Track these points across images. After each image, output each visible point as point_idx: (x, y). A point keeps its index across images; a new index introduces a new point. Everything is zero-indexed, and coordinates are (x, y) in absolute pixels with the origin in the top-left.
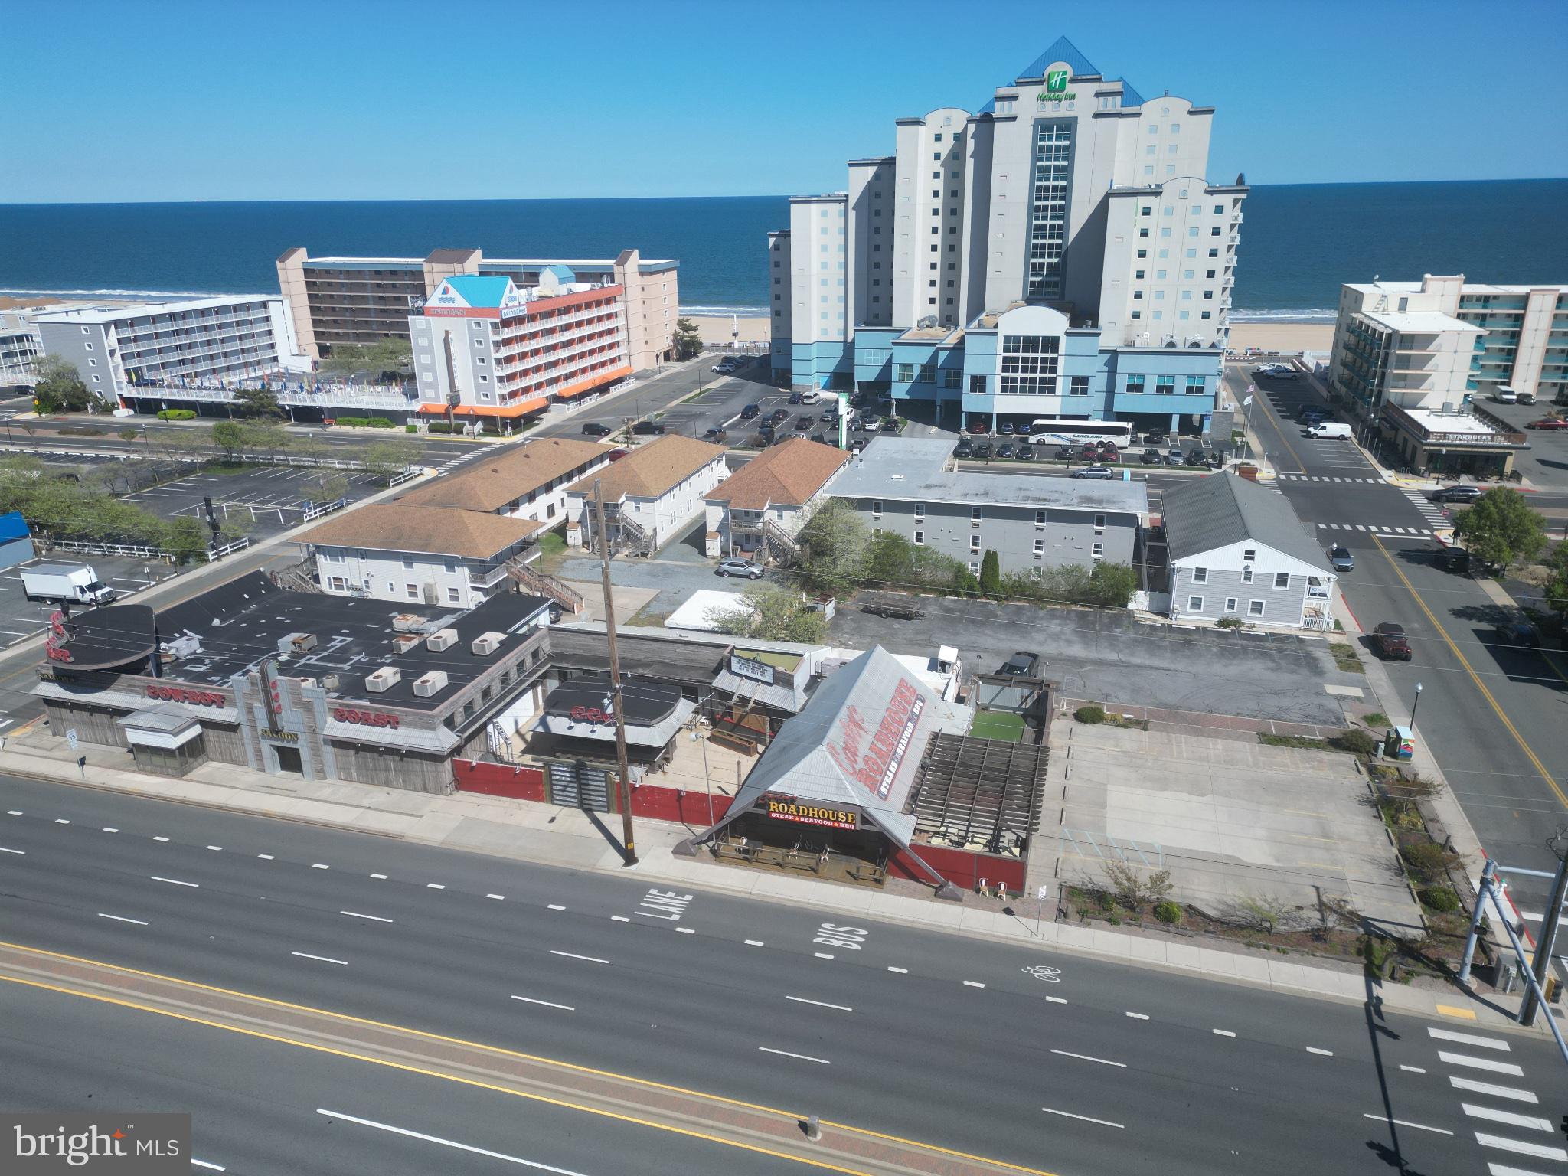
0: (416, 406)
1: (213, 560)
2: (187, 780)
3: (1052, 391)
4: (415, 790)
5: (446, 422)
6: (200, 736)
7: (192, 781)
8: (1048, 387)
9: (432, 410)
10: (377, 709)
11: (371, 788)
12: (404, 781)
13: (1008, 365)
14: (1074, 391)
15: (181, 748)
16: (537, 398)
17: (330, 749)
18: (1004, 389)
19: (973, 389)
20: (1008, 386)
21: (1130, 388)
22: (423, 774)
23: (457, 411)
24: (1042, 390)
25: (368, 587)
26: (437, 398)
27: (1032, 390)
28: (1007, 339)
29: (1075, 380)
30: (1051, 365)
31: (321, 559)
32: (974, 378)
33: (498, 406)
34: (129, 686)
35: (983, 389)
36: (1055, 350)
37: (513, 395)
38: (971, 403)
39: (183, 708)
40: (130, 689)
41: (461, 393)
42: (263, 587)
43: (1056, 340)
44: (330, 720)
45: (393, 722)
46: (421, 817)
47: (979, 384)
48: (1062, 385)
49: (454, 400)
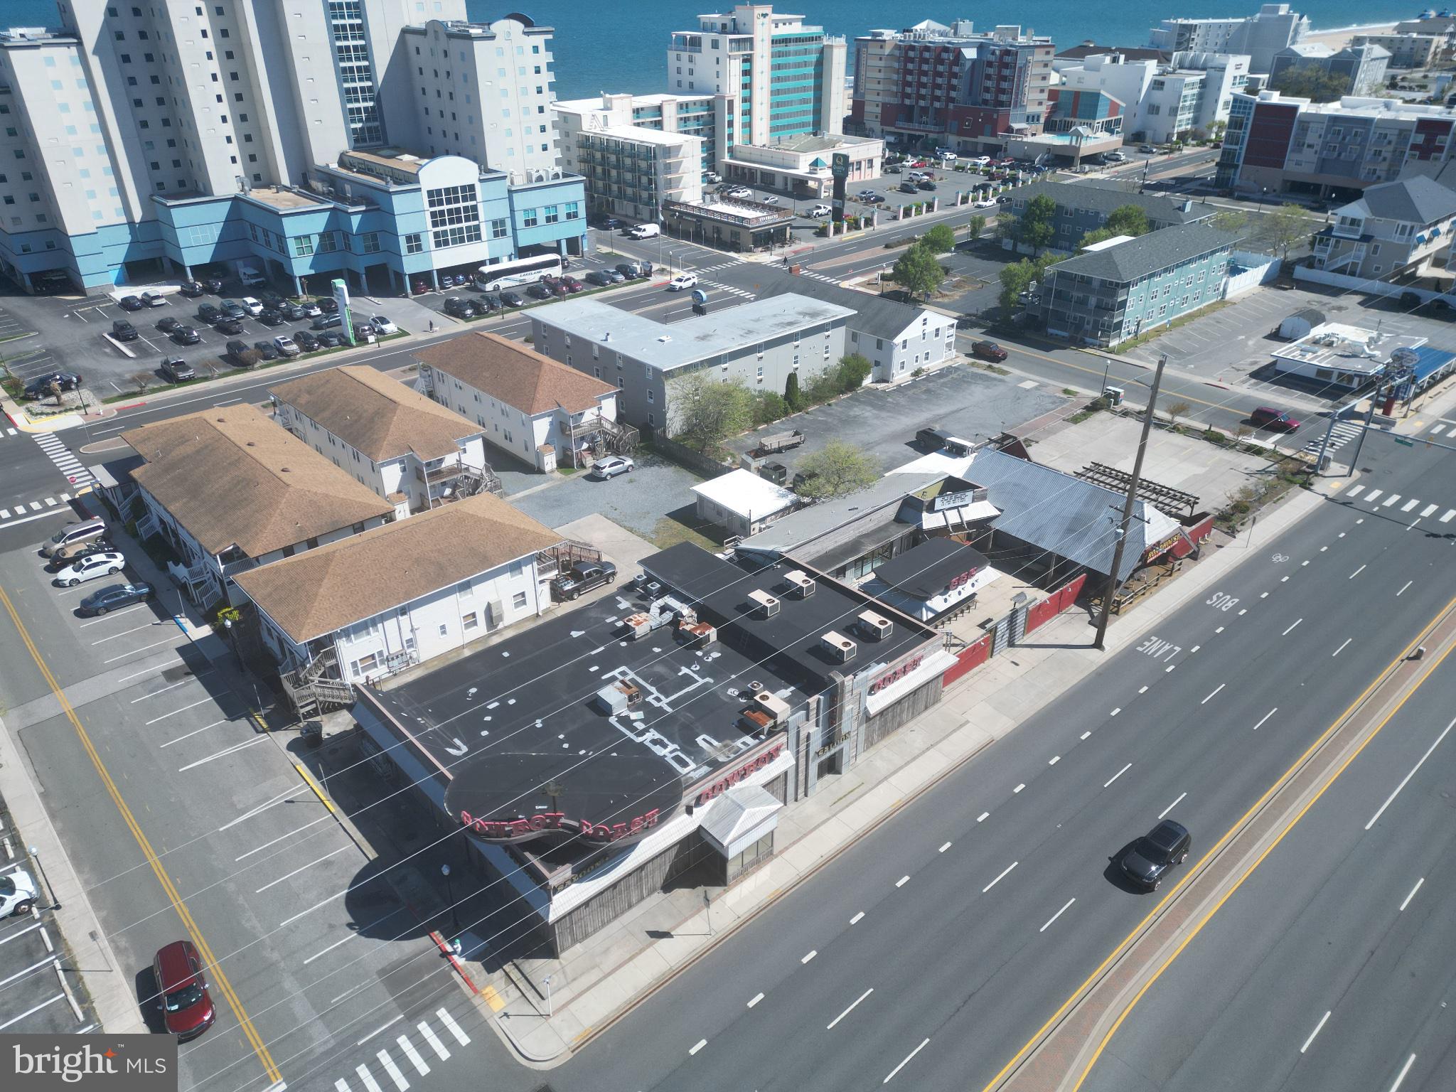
2: (782, 852)
3: (478, 237)
7: (787, 848)
8: (475, 235)
10: (902, 662)
13: (437, 219)
14: (496, 234)
18: (438, 244)
19: (410, 250)
20: (441, 241)
21: (527, 223)
24: (470, 239)
27: (462, 240)
28: (430, 193)
29: (495, 224)
30: (472, 213)
32: (409, 239)
35: (419, 248)
36: (473, 197)
38: (411, 264)
43: (472, 187)
45: (917, 663)
47: (415, 242)
48: (486, 231)
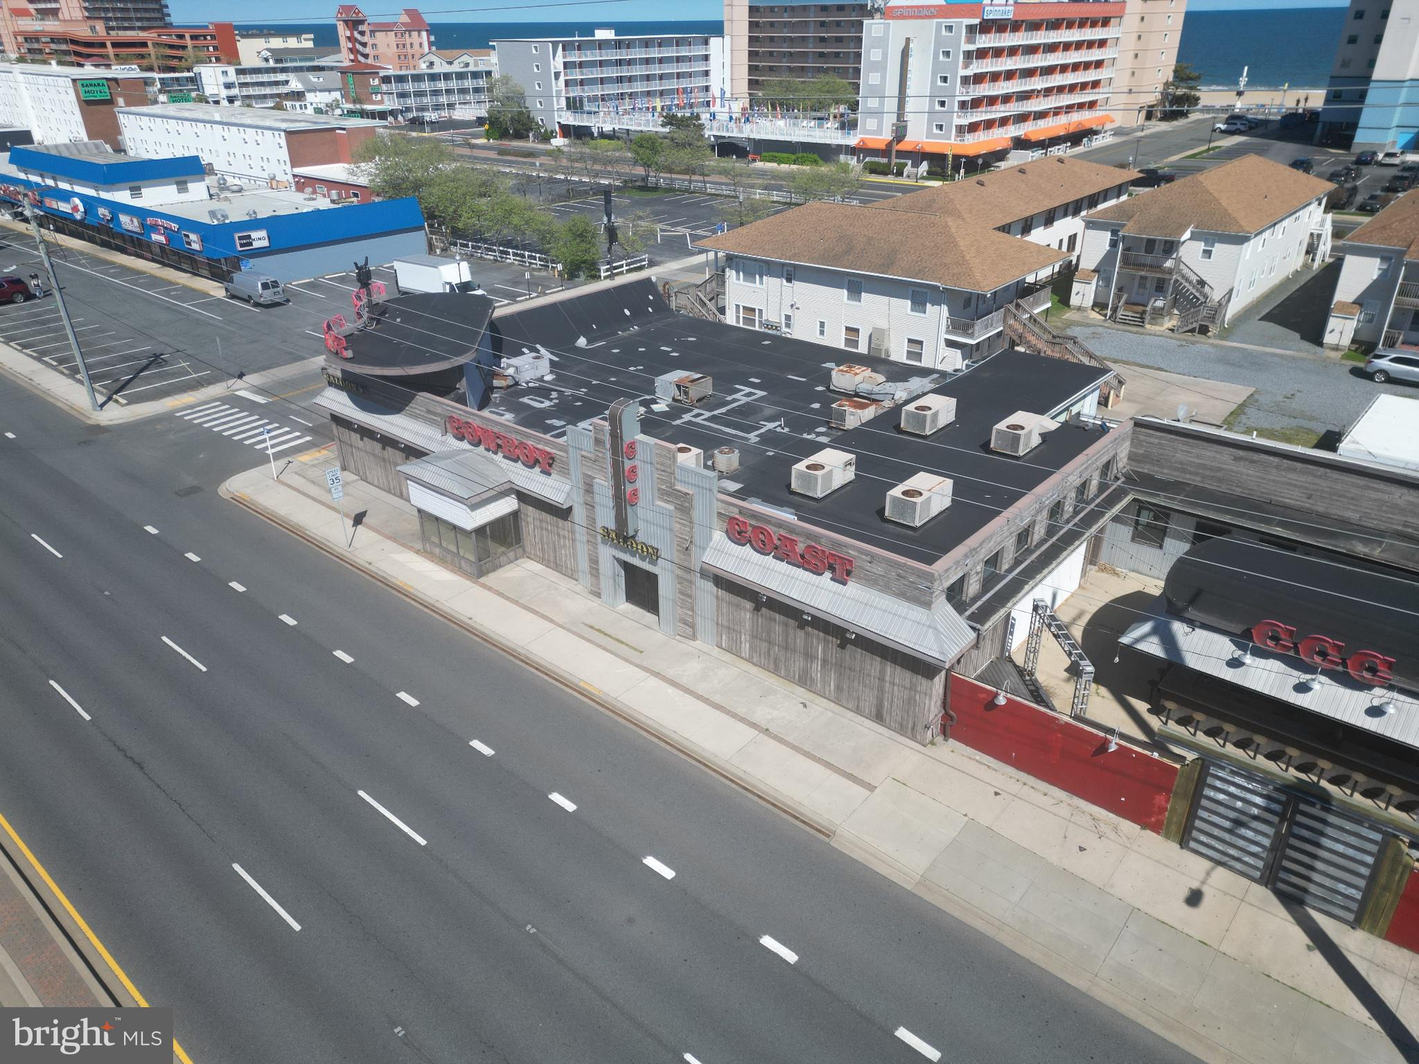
0: (852, 140)
1: (606, 277)
2: (484, 586)
4: (858, 711)
5: (885, 160)
6: (515, 515)
7: (490, 589)
9: (871, 145)
10: (809, 536)
11: (771, 681)
12: (839, 688)
15: (480, 531)
16: (1001, 137)
17: (710, 586)
22: (881, 689)
23: (901, 147)
25: (788, 325)
26: (879, 130)
31: (731, 274)
33: (952, 141)
34: (429, 412)
37: (973, 127)
39: (492, 462)
40: (428, 417)
41: (909, 124)
42: (651, 303)
44: (719, 536)
45: (842, 570)
46: (872, 788)
49: (900, 132)
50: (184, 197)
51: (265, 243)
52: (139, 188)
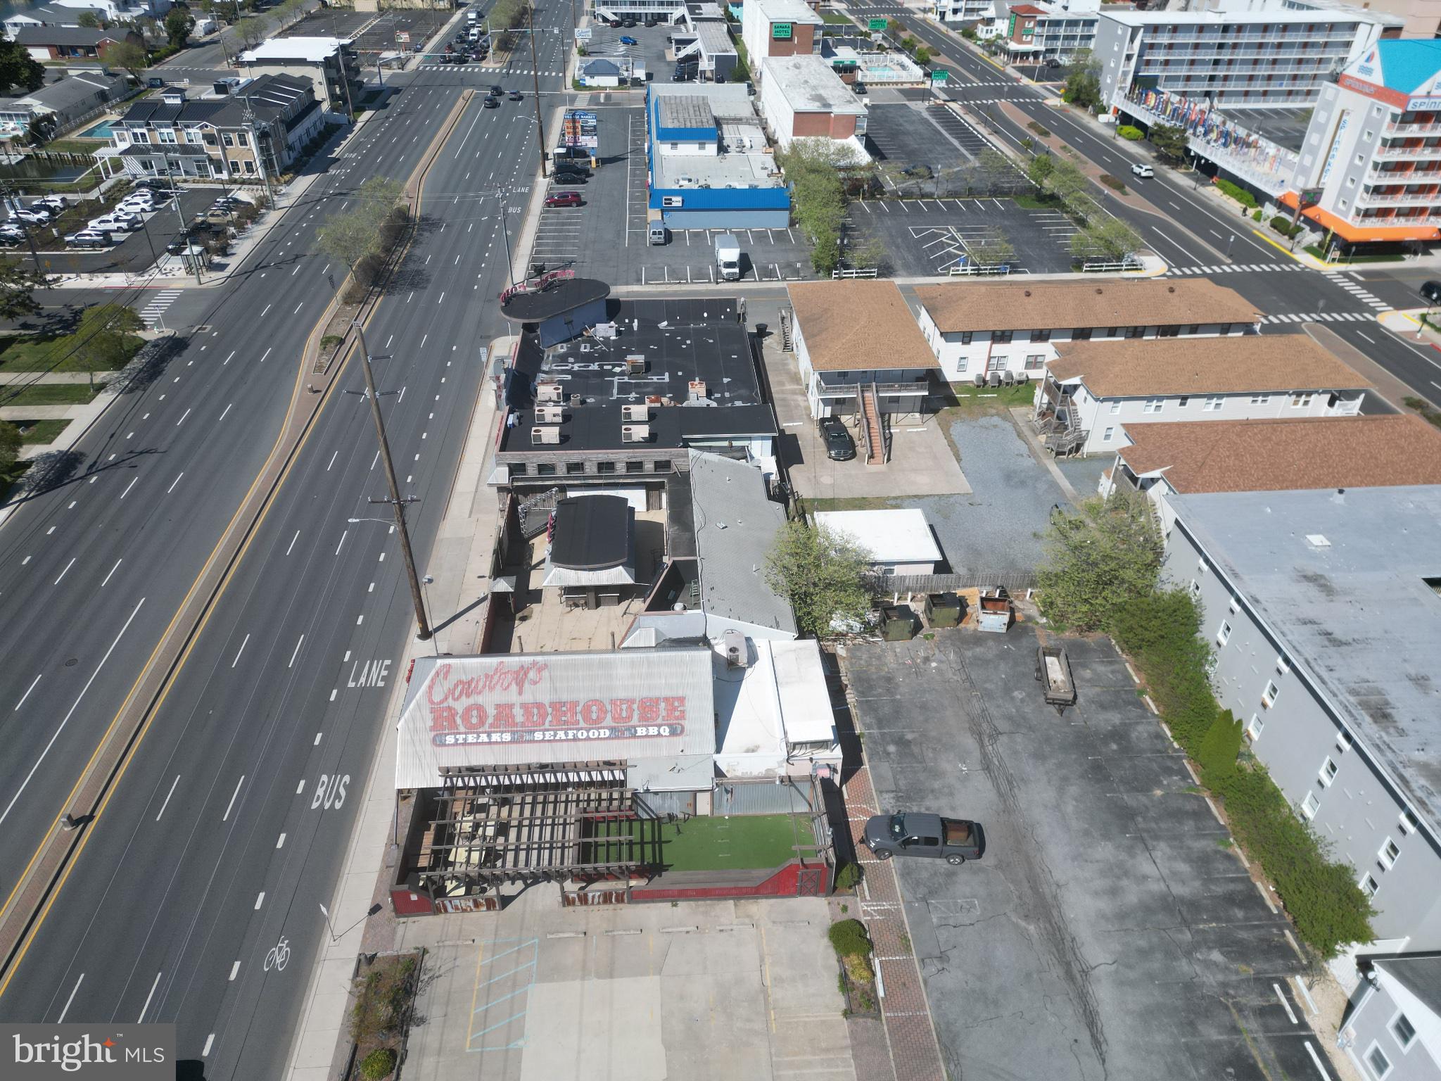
0: (1280, 191)
5: (1291, 220)
9: (1288, 202)
23: (1310, 212)
33: (1350, 221)
37: (1382, 213)
49: (1311, 197)
50: (702, 152)
51: (680, 204)
52: (676, 144)
